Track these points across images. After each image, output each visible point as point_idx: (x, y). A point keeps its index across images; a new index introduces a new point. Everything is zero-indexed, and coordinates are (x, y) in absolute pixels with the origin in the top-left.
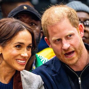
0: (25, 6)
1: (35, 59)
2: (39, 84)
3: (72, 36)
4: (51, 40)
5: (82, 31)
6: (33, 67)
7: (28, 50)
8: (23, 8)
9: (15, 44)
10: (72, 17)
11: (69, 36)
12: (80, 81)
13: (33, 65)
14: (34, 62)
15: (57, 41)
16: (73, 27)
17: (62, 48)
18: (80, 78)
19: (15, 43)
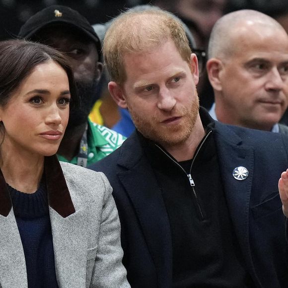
0: (58, 9)
1: (87, 128)
2: (105, 193)
3: (181, 80)
4: (131, 87)
5: (195, 71)
6: (81, 147)
7: (62, 108)
8: (54, 14)
9: (28, 93)
10: (181, 36)
11: (173, 81)
12: (192, 182)
13: (83, 141)
14: (85, 135)
15: (146, 90)
16: (183, 60)
17: (157, 106)
18: (190, 175)
19: (28, 91)
